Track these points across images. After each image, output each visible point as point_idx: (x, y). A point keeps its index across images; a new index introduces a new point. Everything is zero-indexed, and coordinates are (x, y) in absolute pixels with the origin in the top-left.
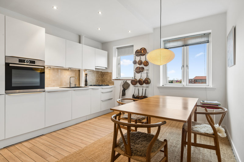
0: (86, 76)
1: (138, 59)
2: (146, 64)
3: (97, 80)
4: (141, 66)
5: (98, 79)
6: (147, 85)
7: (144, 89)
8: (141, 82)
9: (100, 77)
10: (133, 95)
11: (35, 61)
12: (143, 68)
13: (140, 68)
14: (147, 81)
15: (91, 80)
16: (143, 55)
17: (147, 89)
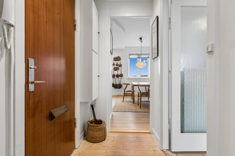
1: (115, 62)
2: (120, 66)
4: (117, 67)
6: (121, 78)
7: (120, 80)
8: (118, 76)
10: (113, 84)
12: (118, 68)
13: (116, 68)
14: (121, 76)
16: (119, 60)
17: (121, 80)
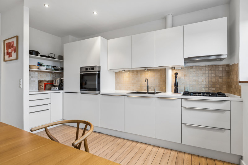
0: (176, 77)
3: (213, 84)
5: (214, 80)
9: (221, 77)
11: (93, 68)
15: (194, 83)
